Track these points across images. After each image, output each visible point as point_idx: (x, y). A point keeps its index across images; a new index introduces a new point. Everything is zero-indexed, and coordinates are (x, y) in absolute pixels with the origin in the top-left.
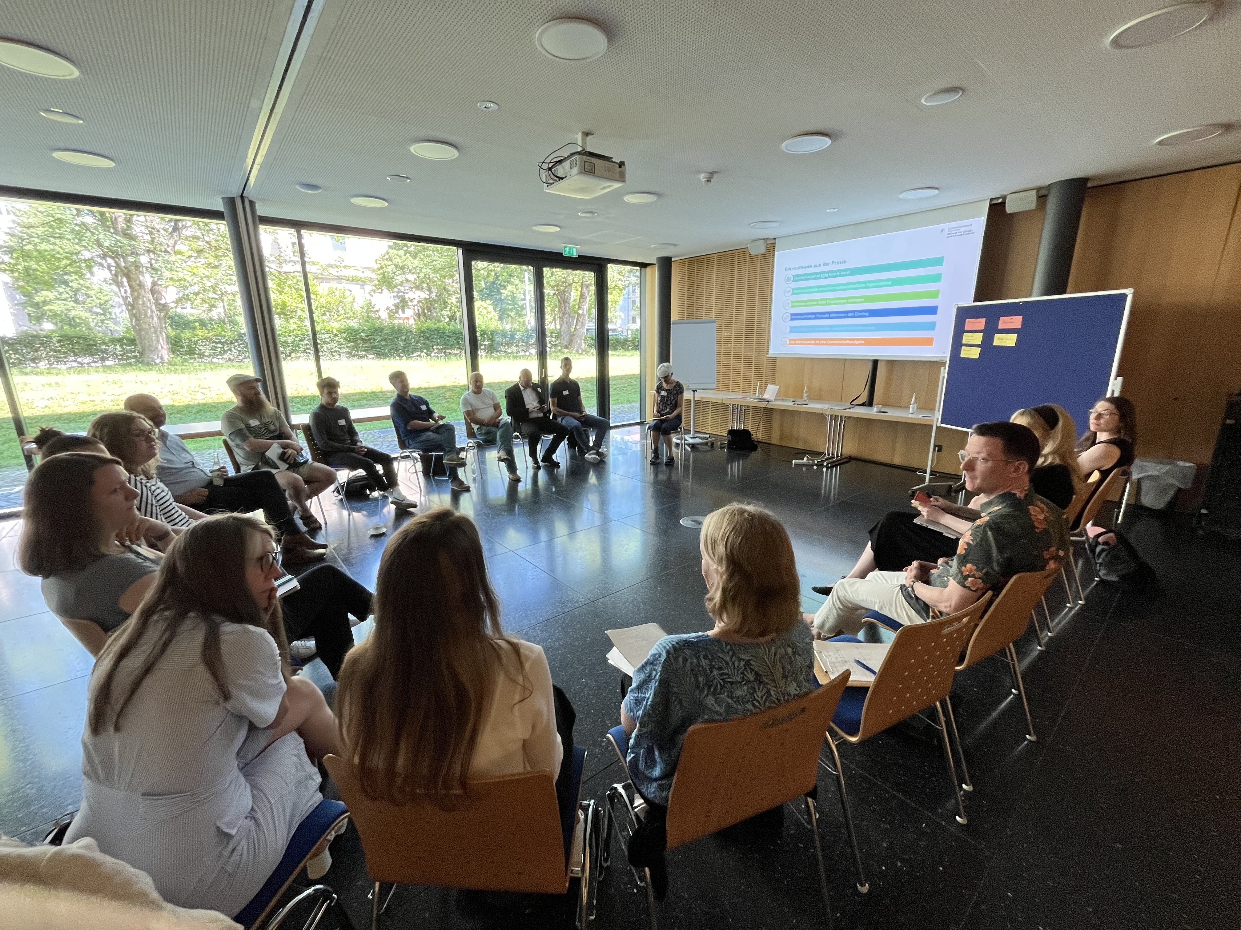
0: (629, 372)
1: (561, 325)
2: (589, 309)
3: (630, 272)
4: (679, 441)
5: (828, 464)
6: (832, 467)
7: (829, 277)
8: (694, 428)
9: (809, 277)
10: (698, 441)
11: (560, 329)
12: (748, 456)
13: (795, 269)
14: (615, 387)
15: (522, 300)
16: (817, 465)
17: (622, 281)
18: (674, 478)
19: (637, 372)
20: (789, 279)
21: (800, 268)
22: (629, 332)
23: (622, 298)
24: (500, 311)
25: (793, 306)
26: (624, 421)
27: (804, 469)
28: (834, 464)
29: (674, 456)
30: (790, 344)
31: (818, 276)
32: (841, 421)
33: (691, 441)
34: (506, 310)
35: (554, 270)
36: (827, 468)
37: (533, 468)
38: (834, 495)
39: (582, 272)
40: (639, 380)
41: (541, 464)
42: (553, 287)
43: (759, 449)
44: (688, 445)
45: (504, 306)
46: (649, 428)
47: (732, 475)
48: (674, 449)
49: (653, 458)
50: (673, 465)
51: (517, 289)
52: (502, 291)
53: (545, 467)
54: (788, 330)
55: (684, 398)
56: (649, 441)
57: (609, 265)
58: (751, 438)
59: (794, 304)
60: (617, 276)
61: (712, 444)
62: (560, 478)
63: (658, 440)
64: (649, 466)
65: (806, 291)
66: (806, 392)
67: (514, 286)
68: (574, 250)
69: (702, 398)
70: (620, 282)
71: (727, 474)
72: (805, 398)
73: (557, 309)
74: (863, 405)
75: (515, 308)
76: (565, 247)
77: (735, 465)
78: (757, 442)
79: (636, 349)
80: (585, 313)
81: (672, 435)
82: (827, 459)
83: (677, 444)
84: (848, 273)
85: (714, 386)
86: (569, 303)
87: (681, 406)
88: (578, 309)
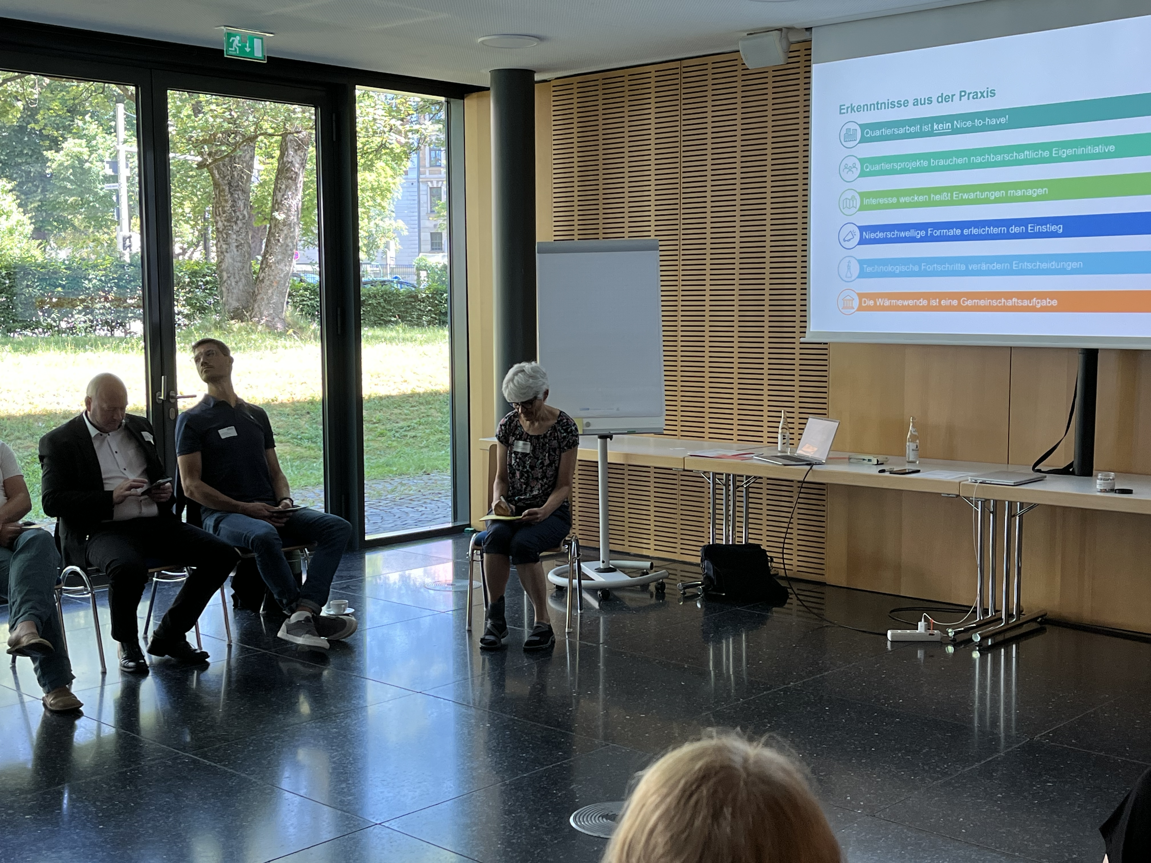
0: (423, 387)
1: (220, 253)
2: (305, 209)
3: (420, 110)
4: (563, 581)
5: (984, 638)
6: (996, 646)
7: (955, 131)
8: (607, 543)
9: (902, 131)
10: (619, 578)
11: (219, 264)
12: (762, 620)
13: (867, 107)
14: (380, 428)
15: (107, 179)
16: (955, 643)
17: (399, 133)
18: (552, 691)
19: (443, 384)
20: (849, 136)
21: (877, 106)
22: (423, 274)
23: (399, 180)
24: (38, 209)
25: (863, 208)
26: (405, 526)
27: (920, 654)
28: (1000, 638)
29: (553, 623)
30: (861, 308)
31: (926, 128)
32: (1011, 516)
33: (600, 579)
34: (55, 206)
35: (203, 97)
36: (984, 650)
37: (124, 673)
38: (1008, 727)
39: (282, 107)
40: (448, 408)
41: (149, 659)
42: (198, 145)
43: (793, 600)
44: (593, 590)
45: (50, 196)
46: (478, 543)
47: (719, 675)
48: (550, 603)
49: (489, 632)
50: (548, 652)
51: (92, 150)
52: (48, 154)
53: (162, 670)
54: (856, 269)
55: (578, 457)
56: (478, 584)
57: (359, 90)
58: (768, 569)
59: (866, 201)
60: (383, 120)
61: (661, 588)
62: (207, 700)
63: (504, 579)
64: (479, 657)
65: (898, 166)
66: (913, 438)
67: (84, 142)
68: (257, 43)
69: (627, 456)
70: (394, 136)
71: (704, 674)
72: (911, 455)
73: (209, 208)
74: (1065, 471)
75: (85, 203)
76: (229, 35)
77: (728, 646)
78: (786, 578)
79: (442, 323)
80: (293, 218)
81: (545, 564)
82: (979, 626)
83: (560, 589)
84: (1003, 120)
85: (660, 423)
86: (246, 192)
87: (568, 483)
88: (273, 209)
